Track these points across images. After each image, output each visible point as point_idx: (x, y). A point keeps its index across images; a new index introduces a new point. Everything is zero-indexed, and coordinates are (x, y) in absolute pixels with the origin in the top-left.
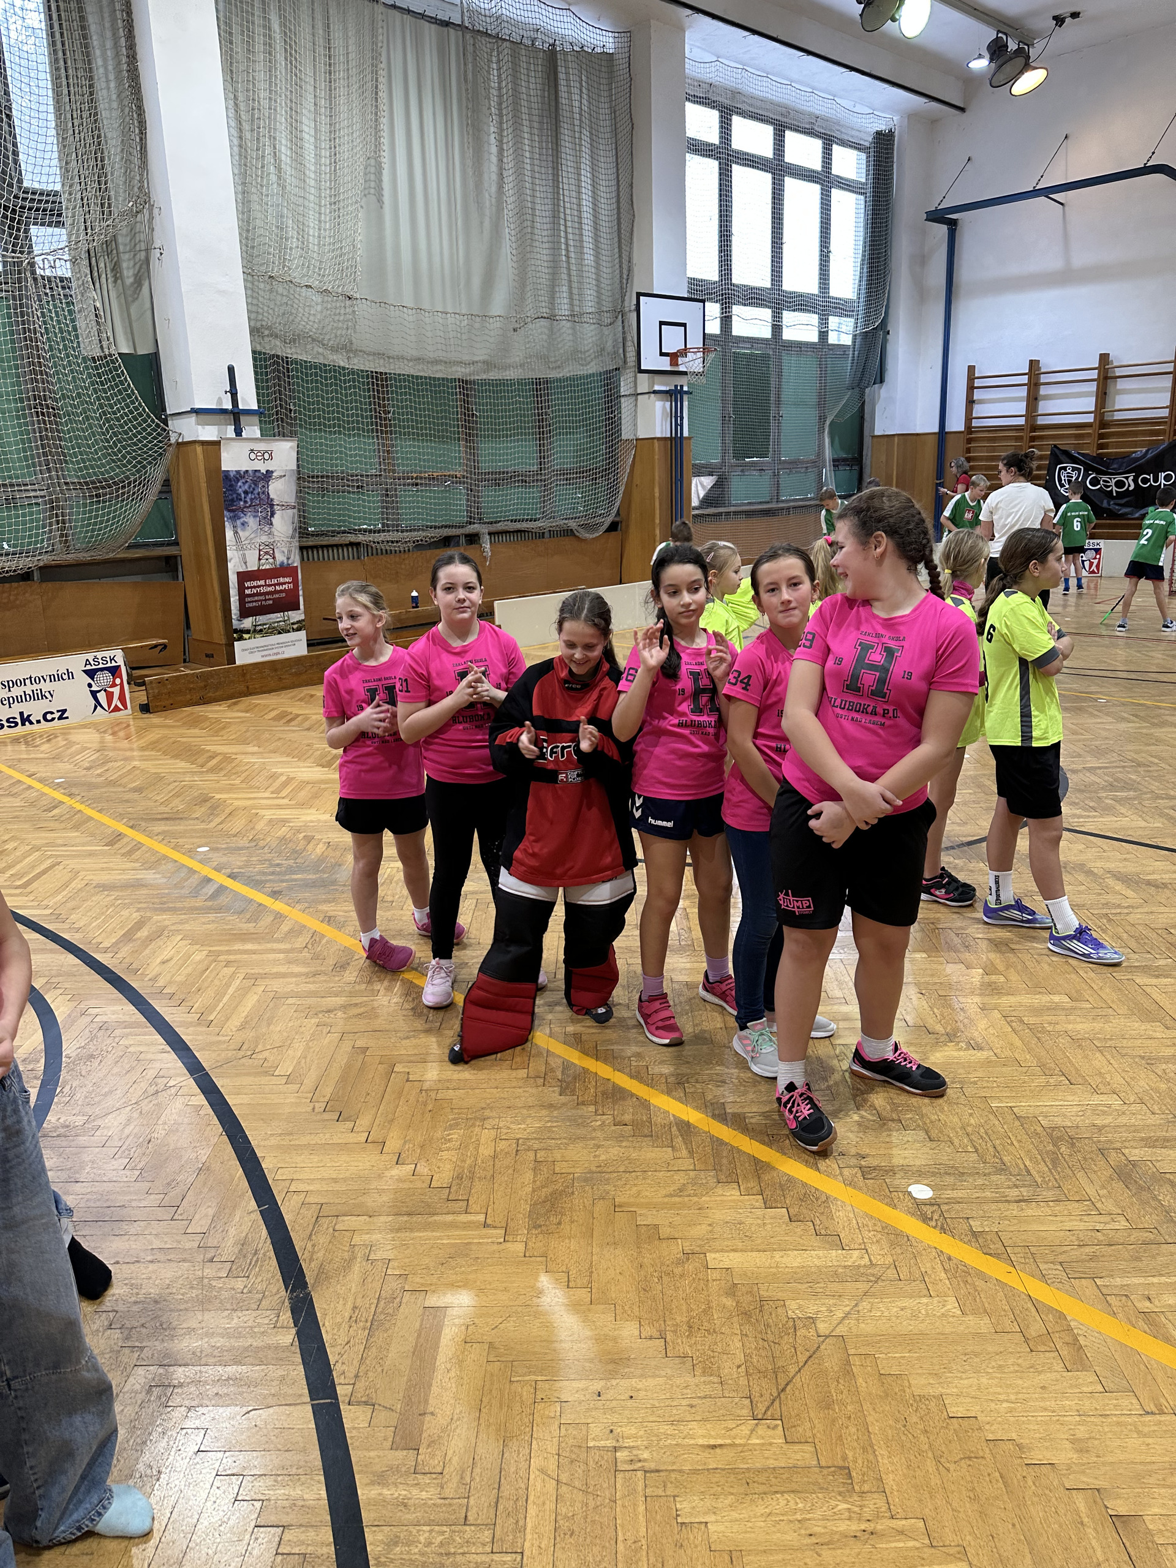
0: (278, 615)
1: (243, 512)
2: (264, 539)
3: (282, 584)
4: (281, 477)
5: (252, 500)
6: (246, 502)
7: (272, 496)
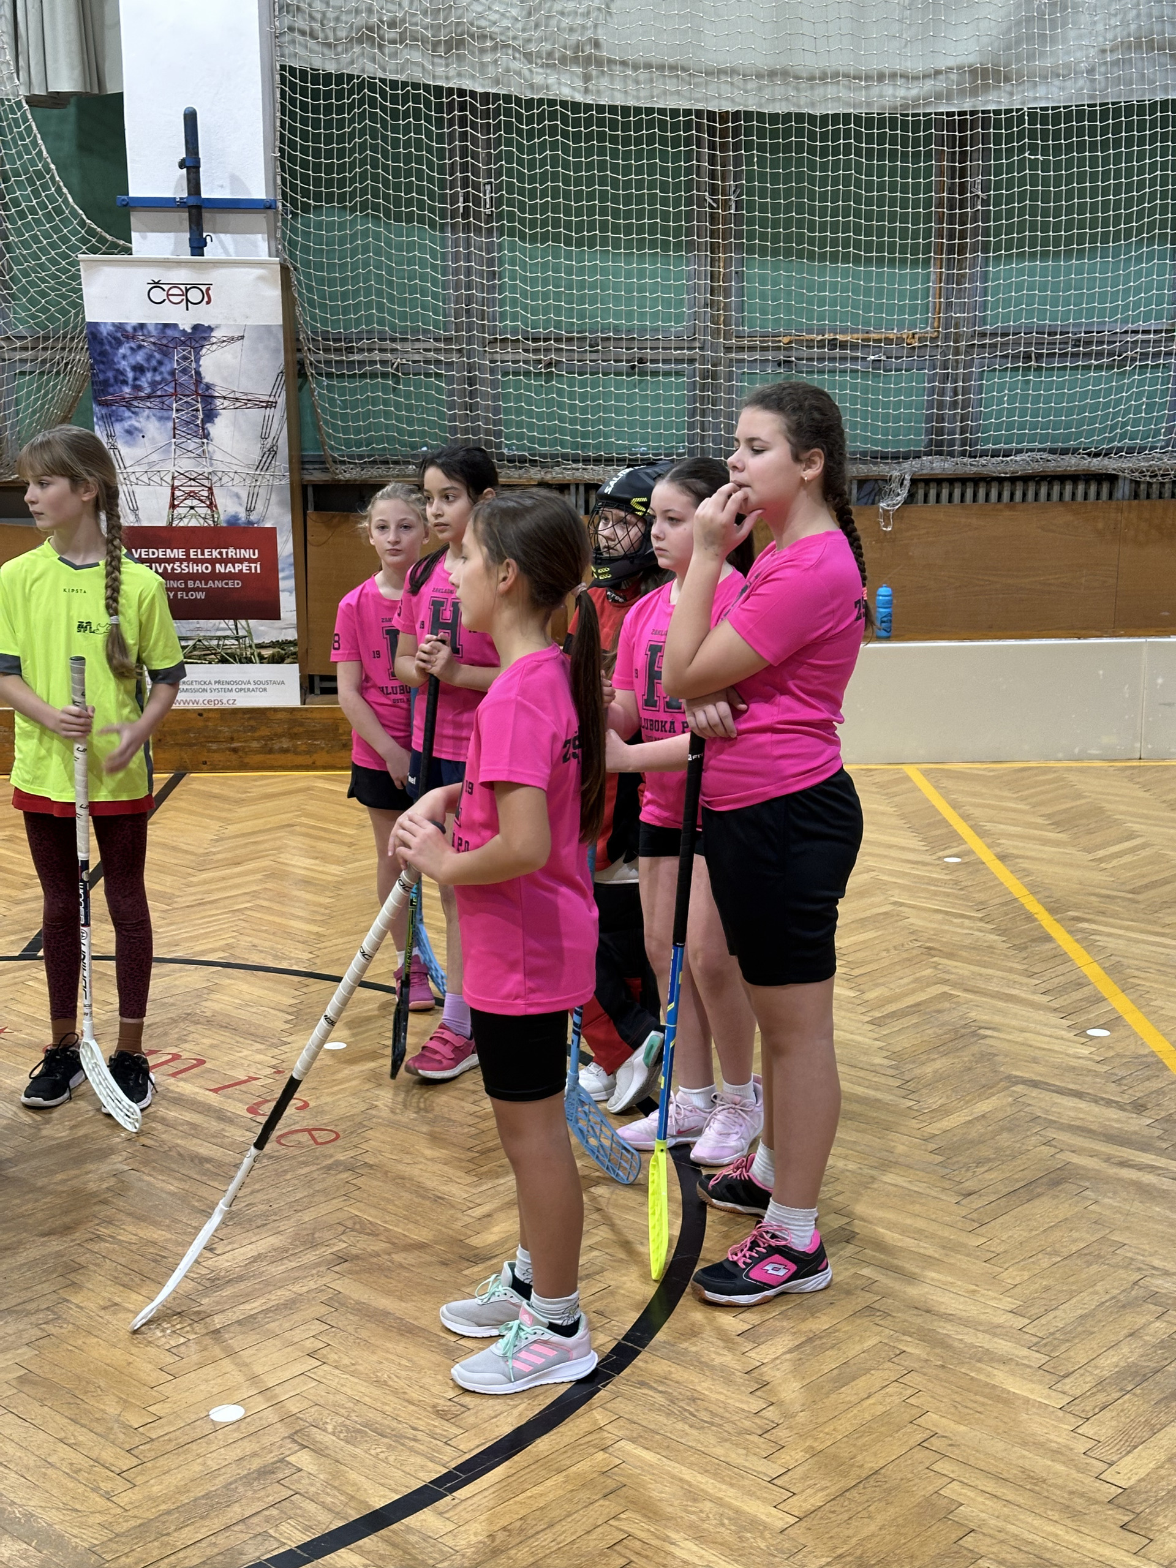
0: (222, 624)
1: (129, 407)
2: (186, 464)
3: (234, 561)
4: (232, 339)
5: (153, 384)
6: (137, 388)
7: (208, 378)
